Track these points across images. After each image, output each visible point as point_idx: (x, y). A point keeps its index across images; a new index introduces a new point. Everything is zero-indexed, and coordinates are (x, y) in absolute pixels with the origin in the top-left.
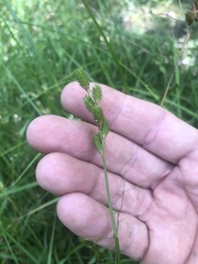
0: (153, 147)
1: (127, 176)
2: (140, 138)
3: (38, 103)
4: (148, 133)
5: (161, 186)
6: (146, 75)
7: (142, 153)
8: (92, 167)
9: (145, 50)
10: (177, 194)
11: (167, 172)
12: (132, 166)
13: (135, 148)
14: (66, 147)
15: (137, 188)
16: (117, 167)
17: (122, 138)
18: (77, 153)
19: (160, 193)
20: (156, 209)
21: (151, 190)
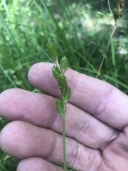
0: (102, 116)
1: (80, 139)
2: (92, 109)
3: (15, 77)
4: (98, 105)
5: (109, 148)
6: (94, 60)
7: (93, 122)
8: (50, 133)
9: (93, 43)
10: (123, 156)
11: (114, 137)
12: (85, 132)
13: (88, 117)
14: (27, 116)
15: (89, 150)
16: (72, 133)
17: (76, 109)
18: (37, 122)
19: (108, 153)
20: (105, 167)
21: (101, 151)
